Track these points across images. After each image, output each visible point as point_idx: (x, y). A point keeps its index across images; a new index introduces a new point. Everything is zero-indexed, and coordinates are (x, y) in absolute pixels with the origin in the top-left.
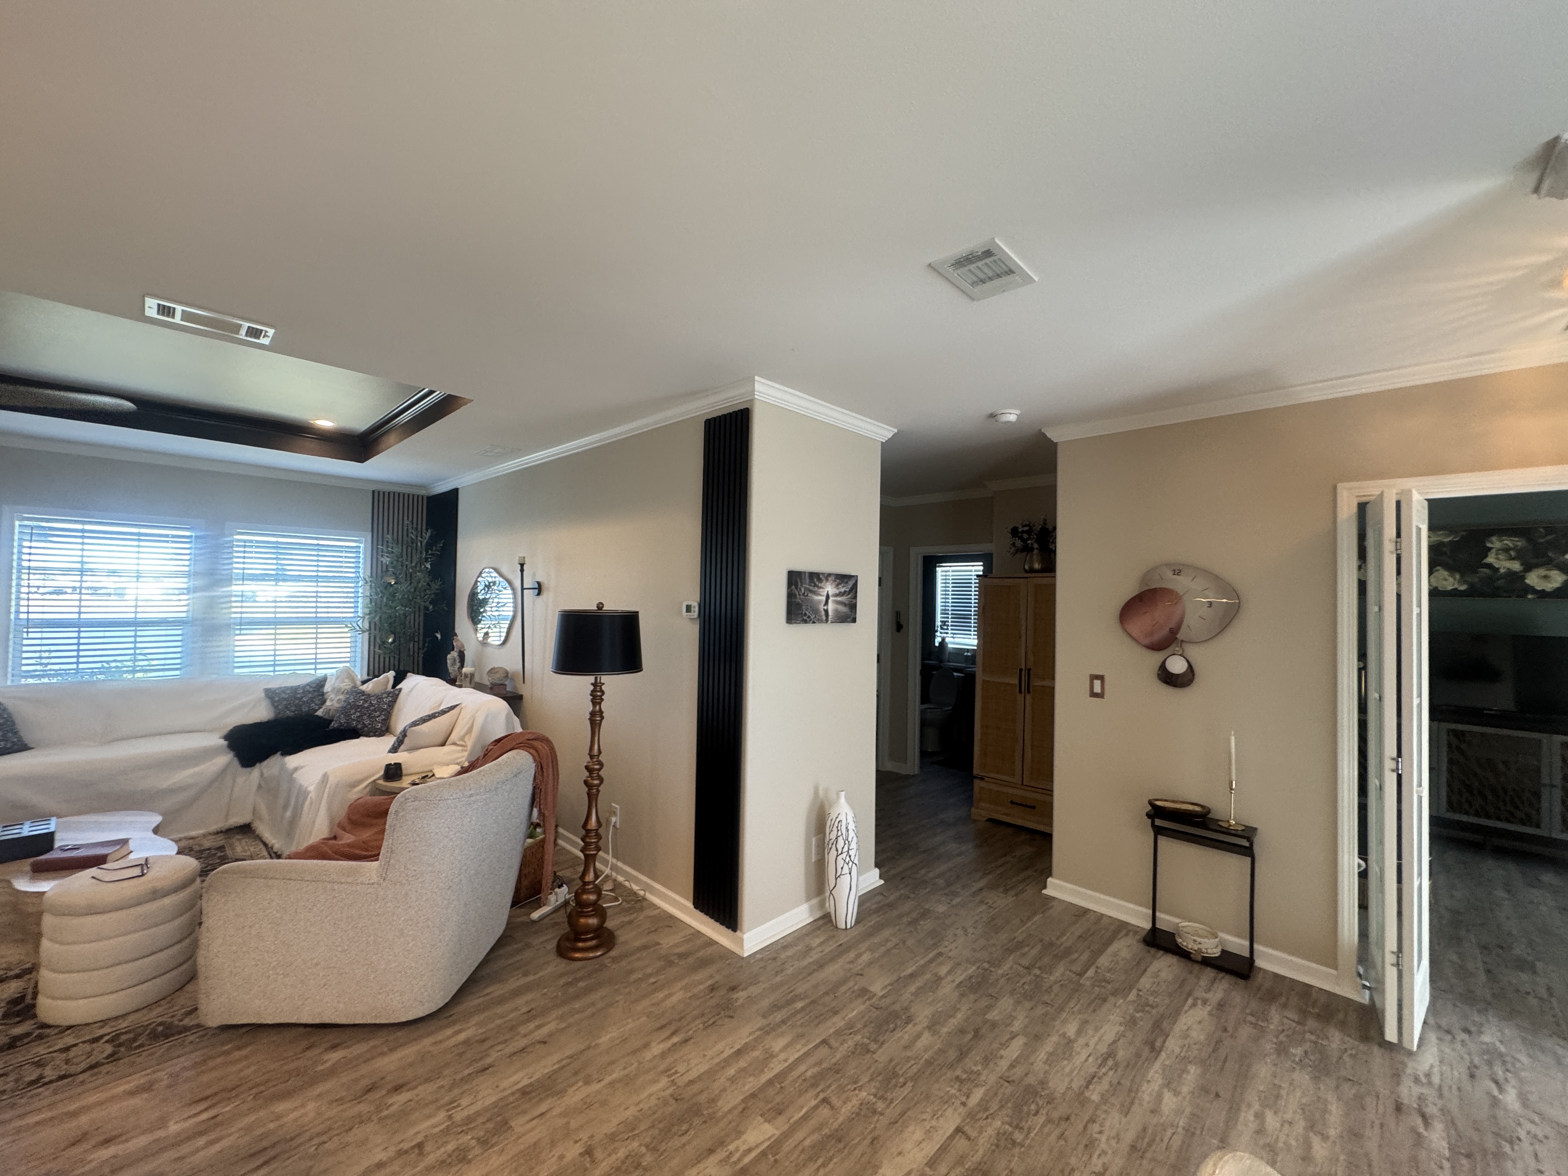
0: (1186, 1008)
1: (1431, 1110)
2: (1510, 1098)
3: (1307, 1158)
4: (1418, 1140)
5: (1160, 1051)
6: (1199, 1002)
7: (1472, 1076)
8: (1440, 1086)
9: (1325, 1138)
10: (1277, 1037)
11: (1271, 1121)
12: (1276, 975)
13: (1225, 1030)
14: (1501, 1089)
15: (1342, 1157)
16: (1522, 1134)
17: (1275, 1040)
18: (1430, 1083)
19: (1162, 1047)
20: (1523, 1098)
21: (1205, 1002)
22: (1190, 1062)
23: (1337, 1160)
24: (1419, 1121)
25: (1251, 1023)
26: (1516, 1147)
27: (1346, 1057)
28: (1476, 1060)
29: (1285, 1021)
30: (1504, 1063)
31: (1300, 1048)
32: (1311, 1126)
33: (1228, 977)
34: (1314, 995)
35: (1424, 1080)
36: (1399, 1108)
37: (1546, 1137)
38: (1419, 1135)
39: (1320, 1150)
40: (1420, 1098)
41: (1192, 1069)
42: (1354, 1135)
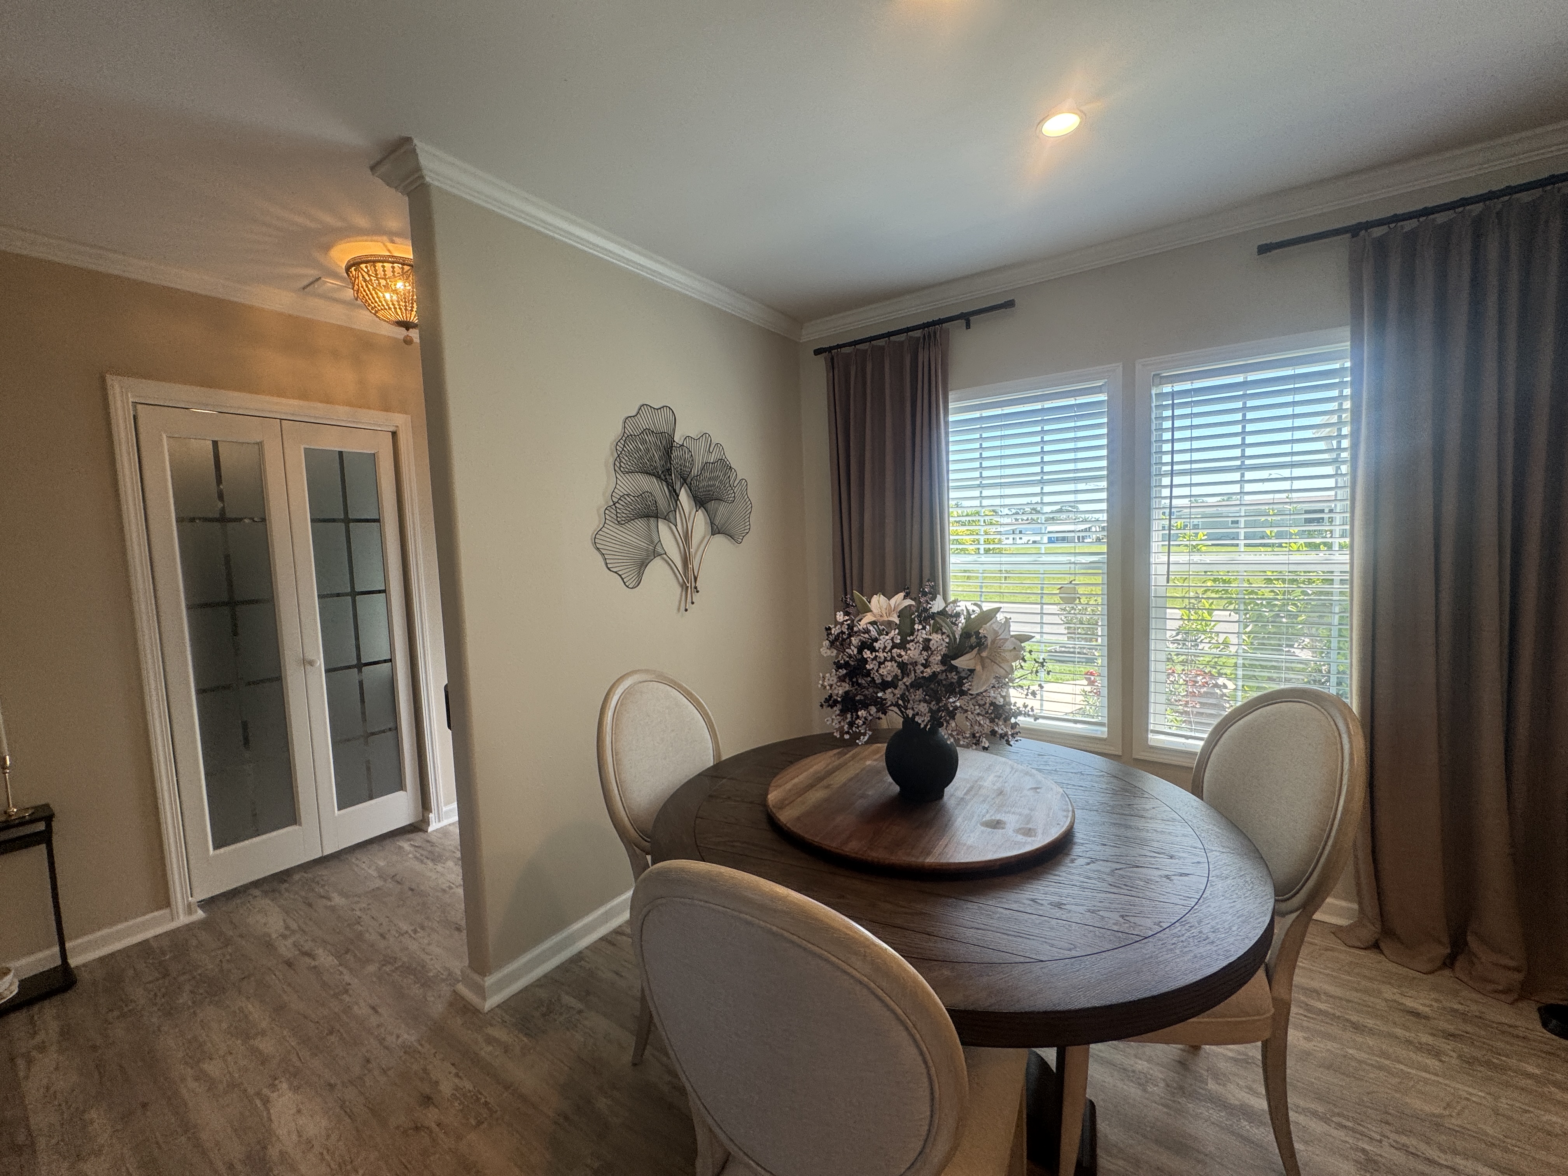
0: (21, 1074)
1: (307, 947)
2: (338, 900)
3: (264, 1061)
4: (316, 970)
5: (33, 1143)
6: (34, 1053)
7: (310, 905)
8: (299, 927)
9: (263, 1033)
10: (156, 1004)
11: (213, 1068)
12: (102, 960)
13: (94, 1048)
14: (329, 899)
15: (285, 1033)
16: (358, 913)
17: (155, 1009)
18: (293, 932)
19: (30, 1134)
20: (342, 894)
21: (42, 1048)
22: (84, 1111)
23: (284, 1037)
24: (307, 960)
25: (118, 1018)
26: (362, 924)
27: (226, 966)
28: (303, 894)
29: (150, 986)
30: (318, 883)
31: (184, 994)
32: (247, 1037)
33: (46, 1003)
34: (154, 944)
35: (287, 933)
36: (289, 964)
37: (369, 904)
38: (315, 967)
39: (266, 1045)
40: (295, 945)
41: (93, 1114)
42: (279, 1009)
